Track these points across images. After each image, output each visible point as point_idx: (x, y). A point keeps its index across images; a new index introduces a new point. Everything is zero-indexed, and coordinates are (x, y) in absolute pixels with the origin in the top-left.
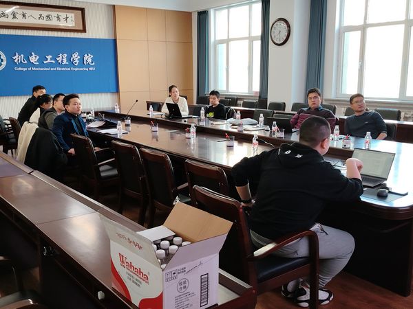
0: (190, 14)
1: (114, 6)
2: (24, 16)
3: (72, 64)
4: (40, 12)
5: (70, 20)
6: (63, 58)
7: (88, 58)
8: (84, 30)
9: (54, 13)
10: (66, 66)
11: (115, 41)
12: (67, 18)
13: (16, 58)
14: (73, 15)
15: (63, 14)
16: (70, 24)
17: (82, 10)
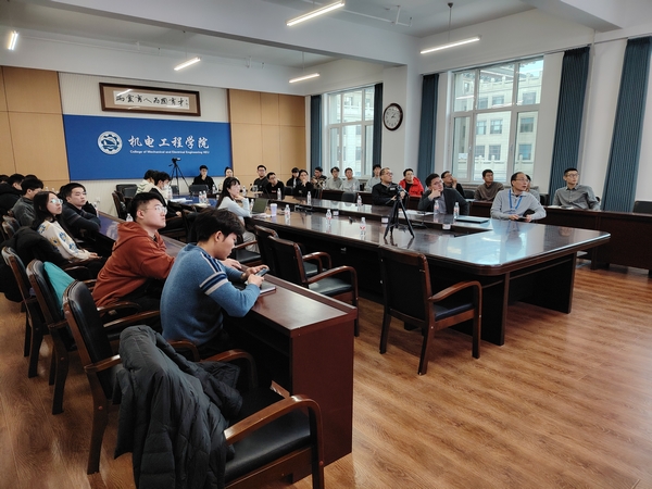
0: (303, 98)
1: (228, 90)
2: (139, 99)
3: (186, 147)
4: (156, 96)
5: (184, 104)
6: (178, 142)
7: (203, 142)
8: (198, 114)
9: (169, 97)
10: (180, 149)
11: (229, 124)
12: (181, 102)
13: (132, 141)
14: (187, 98)
15: (178, 98)
16: (185, 107)
17: (197, 93)
